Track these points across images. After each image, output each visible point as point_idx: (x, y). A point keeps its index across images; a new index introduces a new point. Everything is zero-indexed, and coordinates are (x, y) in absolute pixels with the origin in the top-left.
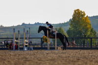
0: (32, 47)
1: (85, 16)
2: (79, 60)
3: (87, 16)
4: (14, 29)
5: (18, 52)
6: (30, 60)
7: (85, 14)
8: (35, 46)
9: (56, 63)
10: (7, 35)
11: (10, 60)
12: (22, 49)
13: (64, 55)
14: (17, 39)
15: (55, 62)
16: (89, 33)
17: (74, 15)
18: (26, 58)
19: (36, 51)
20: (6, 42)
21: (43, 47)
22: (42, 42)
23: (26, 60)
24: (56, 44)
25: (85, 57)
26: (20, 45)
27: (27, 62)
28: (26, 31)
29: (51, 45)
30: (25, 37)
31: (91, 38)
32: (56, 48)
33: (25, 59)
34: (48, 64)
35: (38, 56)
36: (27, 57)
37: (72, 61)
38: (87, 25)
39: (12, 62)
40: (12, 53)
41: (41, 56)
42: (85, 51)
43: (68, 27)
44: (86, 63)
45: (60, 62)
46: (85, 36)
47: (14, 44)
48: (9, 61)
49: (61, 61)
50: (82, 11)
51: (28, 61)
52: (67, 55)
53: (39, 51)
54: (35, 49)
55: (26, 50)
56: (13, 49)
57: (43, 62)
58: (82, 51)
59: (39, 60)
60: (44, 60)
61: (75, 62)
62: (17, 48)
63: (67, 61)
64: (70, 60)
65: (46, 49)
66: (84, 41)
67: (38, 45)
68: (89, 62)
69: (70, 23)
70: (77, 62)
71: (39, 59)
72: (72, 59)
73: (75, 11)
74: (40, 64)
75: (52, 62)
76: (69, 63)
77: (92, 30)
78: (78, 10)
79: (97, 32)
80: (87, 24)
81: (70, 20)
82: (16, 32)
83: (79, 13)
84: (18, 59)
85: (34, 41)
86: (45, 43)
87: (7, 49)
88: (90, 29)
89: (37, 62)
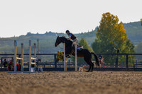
0: (41, 67)
1: (119, 23)
2: (109, 85)
3: (121, 23)
4: (15, 41)
5: (22, 74)
6: (38, 87)
7: (117, 20)
8: (46, 66)
9: (77, 91)
10: (4, 50)
11: (10, 86)
12: (27, 70)
13: (88, 79)
14: (19, 56)
15: (75, 89)
16: (124, 47)
17: (102, 20)
18: (33, 84)
19: (48, 73)
20: (3, 60)
21: (58, 67)
22: (56, 60)
23: (33, 86)
24: (76, 63)
25: (118, 82)
26: (24, 65)
27: (35, 89)
28: (32, 44)
29: (68, 64)
30: (31, 52)
31: (127, 55)
32: (76, 69)
33: (31, 85)
34: (64, 92)
35: (50, 80)
36: (35, 81)
37: (100, 88)
38: (120, 36)
39: (12, 89)
40: (12, 75)
41: (54, 80)
42: (119, 73)
43: (94, 39)
44: (120, 91)
45: (82, 89)
46: (118, 51)
47: (16, 63)
48: (8, 88)
49: (84, 88)
50: (114, 15)
51: (35, 87)
52: (92, 78)
53: (52, 73)
54: (45, 69)
55: (32, 71)
56: (13, 70)
57: (57, 89)
58: (114, 73)
59: (52, 86)
60: (59, 86)
61: (104, 88)
62: (19, 69)
63: (92, 87)
64: (96, 86)
65: (62, 70)
66: (117, 59)
67: (50, 64)
68: (123, 89)
69: (97, 32)
70: (107, 88)
71: (52, 84)
72: (99, 85)
73: (104, 15)
74: (53, 91)
75: (70, 89)
76: (95, 91)
77: (128, 43)
78: (108, 14)
79: (135, 46)
80: (121, 34)
81: (97, 28)
82: (19, 45)
83: (110, 18)
84: (22, 85)
85: (44, 59)
86: (60, 61)
87: (5, 70)
88: (125, 42)
89: (48, 90)
